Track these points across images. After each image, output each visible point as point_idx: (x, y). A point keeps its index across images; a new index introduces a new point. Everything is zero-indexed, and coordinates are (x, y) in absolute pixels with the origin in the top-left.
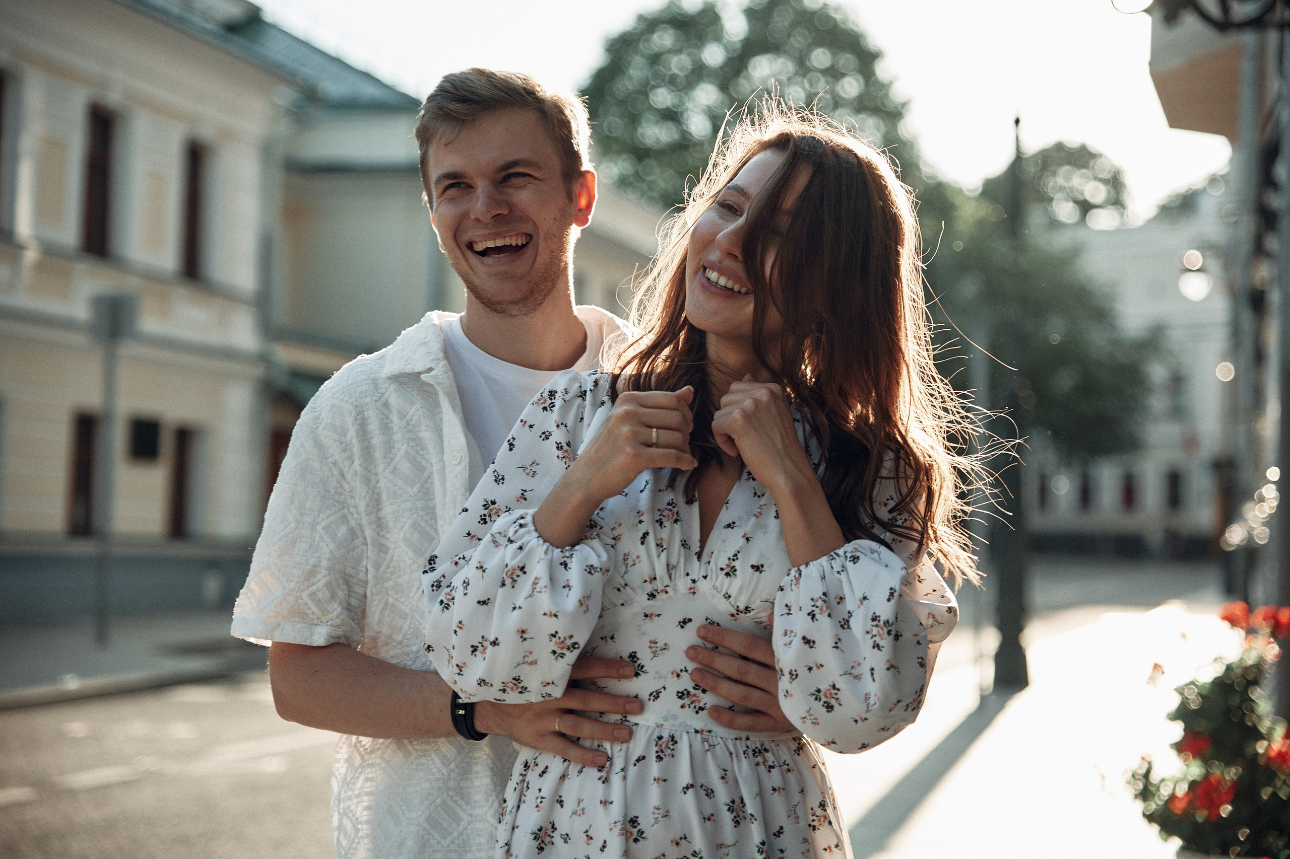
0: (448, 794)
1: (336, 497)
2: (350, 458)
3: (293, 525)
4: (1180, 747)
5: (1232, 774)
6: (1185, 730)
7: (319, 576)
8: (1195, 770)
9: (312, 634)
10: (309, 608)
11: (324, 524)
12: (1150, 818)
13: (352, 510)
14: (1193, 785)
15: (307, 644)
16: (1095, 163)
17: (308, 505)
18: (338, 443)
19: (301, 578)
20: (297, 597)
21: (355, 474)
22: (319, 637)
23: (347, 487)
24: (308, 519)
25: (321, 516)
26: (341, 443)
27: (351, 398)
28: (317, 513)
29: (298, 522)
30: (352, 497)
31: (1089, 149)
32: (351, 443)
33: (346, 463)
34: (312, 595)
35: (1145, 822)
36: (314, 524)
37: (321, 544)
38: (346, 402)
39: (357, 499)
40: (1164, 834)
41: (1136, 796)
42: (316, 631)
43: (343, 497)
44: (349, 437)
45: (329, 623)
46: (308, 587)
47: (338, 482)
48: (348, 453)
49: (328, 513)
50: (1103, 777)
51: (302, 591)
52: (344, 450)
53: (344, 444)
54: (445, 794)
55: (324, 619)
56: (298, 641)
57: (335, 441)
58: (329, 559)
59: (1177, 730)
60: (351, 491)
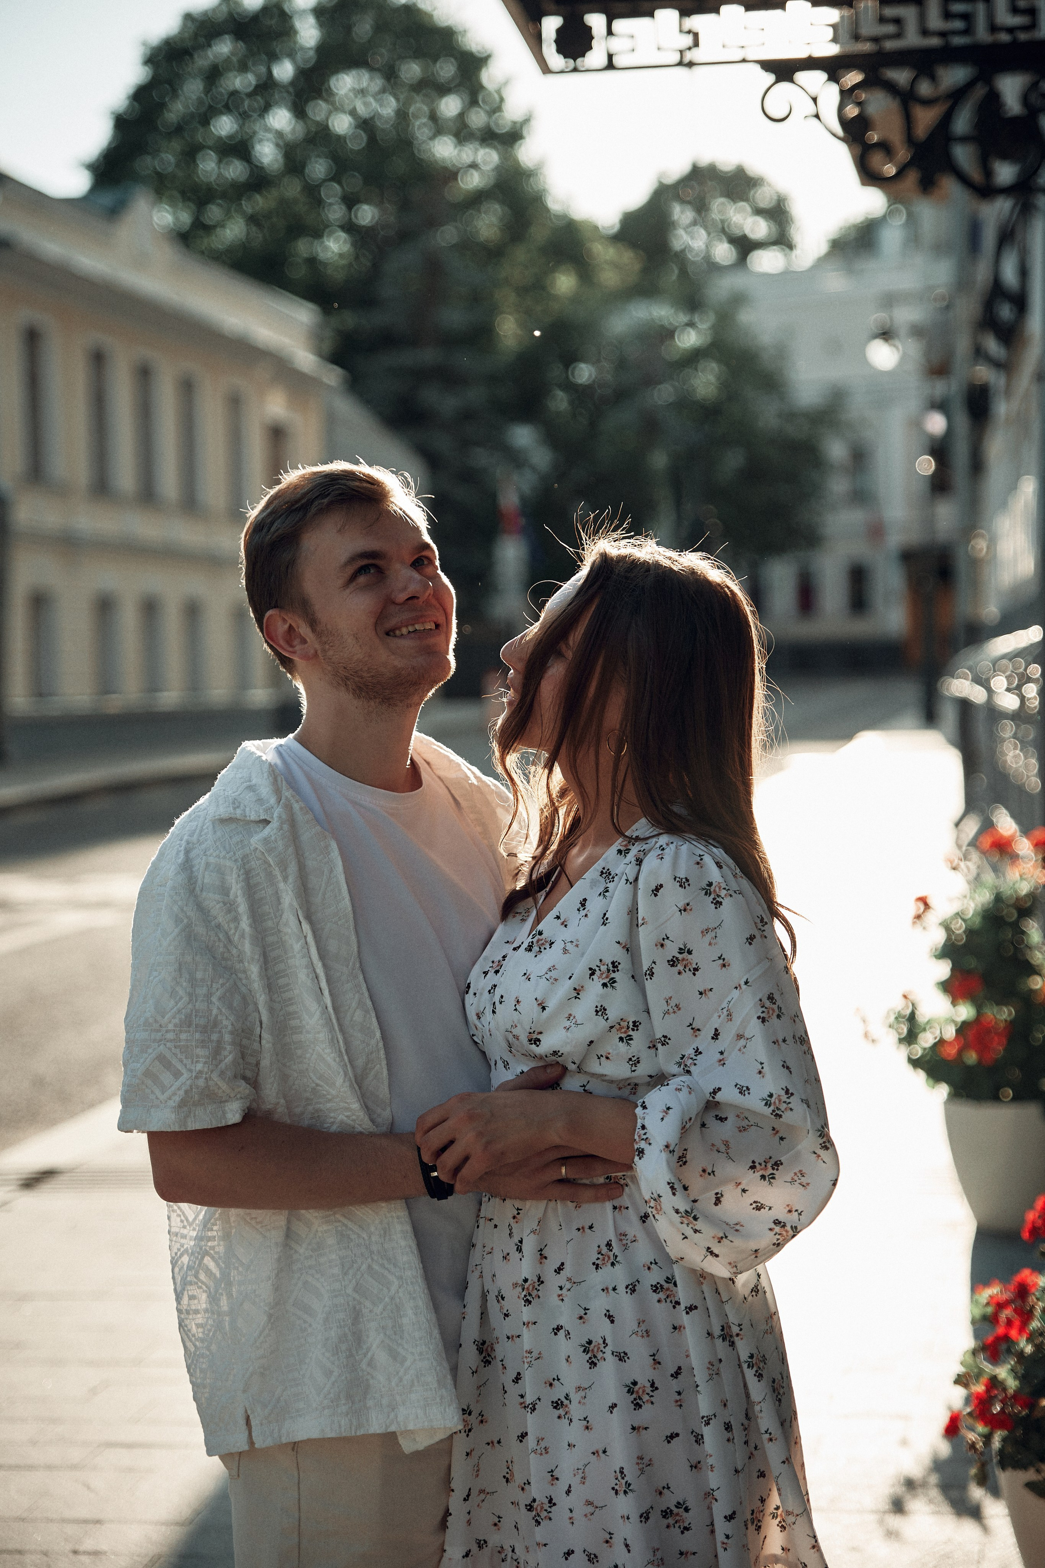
0: (372, 1259)
1: (223, 963)
2: (236, 919)
3: (186, 999)
4: (946, 987)
5: (1004, 1014)
6: (952, 970)
7: (226, 1053)
8: (965, 1012)
9: (224, 1113)
10: (219, 1088)
11: (218, 993)
12: (915, 1063)
13: (242, 976)
14: (963, 1029)
15: (223, 1124)
16: (755, 193)
17: (199, 975)
18: (221, 904)
19: (209, 1058)
20: (206, 1079)
21: (242, 936)
22: (233, 1114)
23: (234, 951)
24: (202, 991)
25: (214, 985)
26: (225, 904)
27: (228, 853)
28: (209, 983)
29: (190, 995)
30: (241, 961)
31: (747, 172)
32: (234, 902)
33: (232, 926)
34: (222, 1074)
35: (909, 1068)
36: (209, 995)
37: (219, 1018)
38: (224, 858)
39: (246, 964)
40: (931, 1081)
41: (901, 1041)
42: (226, 1109)
43: (229, 963)
44: (232, 896)
45: (238, 1096)
46: (217, 1066)
47: (225, 946)
48: (233, 913)
49: (221, 981)
50: (864, 1021)
51: (212, 1072)
52: (229, 911)
53: (228, 905)
54: (369, 1260)
55: (232, 1095)
56: (215, 1124)
57: (218, 902)
58: (231, 1033)
59: (943, 970)
60: (239, 956)
